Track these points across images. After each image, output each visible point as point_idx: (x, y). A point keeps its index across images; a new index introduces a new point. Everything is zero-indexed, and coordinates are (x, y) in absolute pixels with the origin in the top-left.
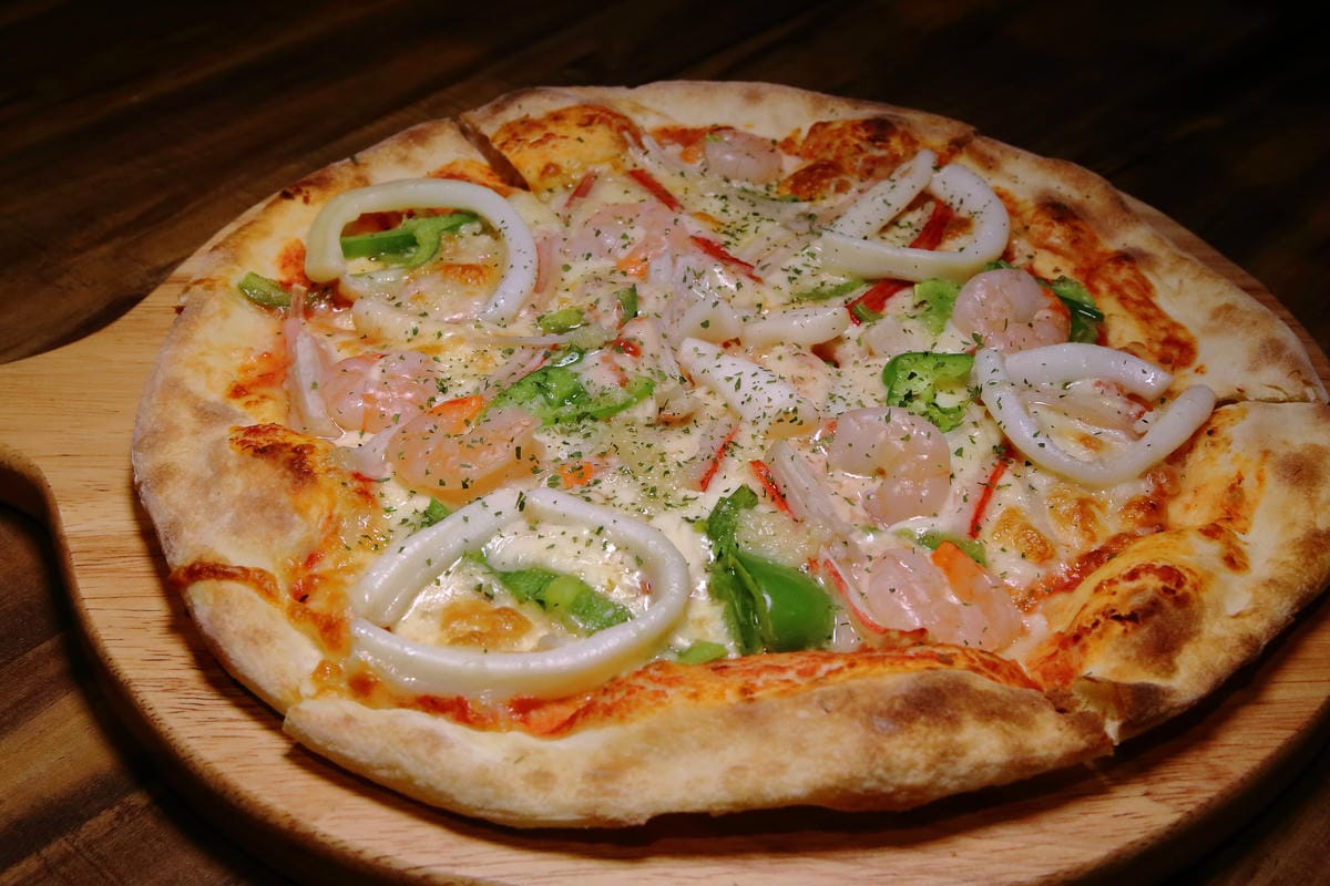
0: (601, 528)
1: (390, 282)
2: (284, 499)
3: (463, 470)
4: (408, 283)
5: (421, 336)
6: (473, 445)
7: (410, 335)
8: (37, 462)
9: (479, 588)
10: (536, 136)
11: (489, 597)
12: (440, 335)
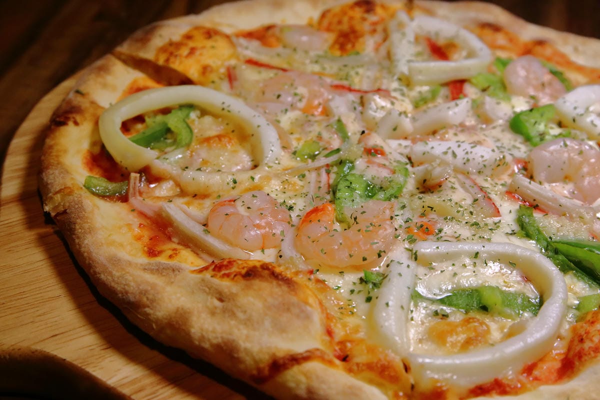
0: (477, 253)
1: (181, 158)
2: (294, 299)
3: (374, 246)
4: (192, 156)
5: (240, 183)
6: (368, 229)
7: (232, 185)
8: (38, 347)
9: (436, 313)
10: (185, 51)
11: (445, 316)
12: (253, 178)
